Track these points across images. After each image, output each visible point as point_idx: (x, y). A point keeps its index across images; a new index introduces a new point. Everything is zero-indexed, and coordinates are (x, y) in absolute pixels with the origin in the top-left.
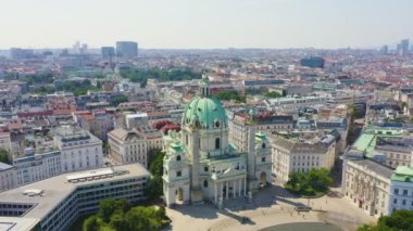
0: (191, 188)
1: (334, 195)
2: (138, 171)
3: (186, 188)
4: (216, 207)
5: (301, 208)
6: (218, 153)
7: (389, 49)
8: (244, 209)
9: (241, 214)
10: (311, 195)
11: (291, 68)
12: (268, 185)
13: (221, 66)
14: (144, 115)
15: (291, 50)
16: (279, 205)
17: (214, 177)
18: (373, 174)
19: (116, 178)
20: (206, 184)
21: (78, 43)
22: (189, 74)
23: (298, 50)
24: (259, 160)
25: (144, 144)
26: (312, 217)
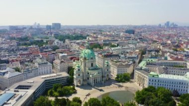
0: (83, 80)
1: (132, 82)
2: (65, 74)
3: (82, 80)
4: (92, 86)
5: (120, 86)
6: (92, 68)
7: (162, 25)
8: (101, 87)
9: (100, 88)
10: (124, 82)
11: (122, 34)
12: (109, 79)
13: (94, 33)
14: (66, 54)
15: (122, 26)
16: (113, 85)
17: (91, 76)
18: (143, 75)
19: (58, 77)
20: (88, 79)
21: (36, 23)
22: (82, 37)
23: (125, 26)
24: (106, 70)
25: (66, 65)
26: (123, 89)
